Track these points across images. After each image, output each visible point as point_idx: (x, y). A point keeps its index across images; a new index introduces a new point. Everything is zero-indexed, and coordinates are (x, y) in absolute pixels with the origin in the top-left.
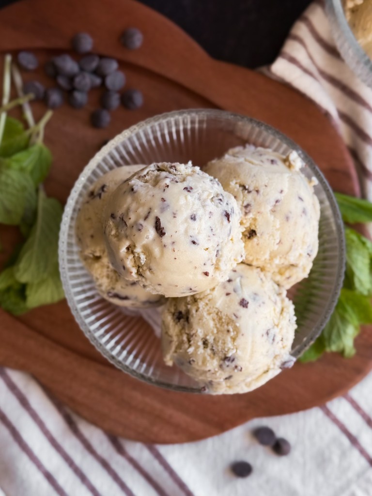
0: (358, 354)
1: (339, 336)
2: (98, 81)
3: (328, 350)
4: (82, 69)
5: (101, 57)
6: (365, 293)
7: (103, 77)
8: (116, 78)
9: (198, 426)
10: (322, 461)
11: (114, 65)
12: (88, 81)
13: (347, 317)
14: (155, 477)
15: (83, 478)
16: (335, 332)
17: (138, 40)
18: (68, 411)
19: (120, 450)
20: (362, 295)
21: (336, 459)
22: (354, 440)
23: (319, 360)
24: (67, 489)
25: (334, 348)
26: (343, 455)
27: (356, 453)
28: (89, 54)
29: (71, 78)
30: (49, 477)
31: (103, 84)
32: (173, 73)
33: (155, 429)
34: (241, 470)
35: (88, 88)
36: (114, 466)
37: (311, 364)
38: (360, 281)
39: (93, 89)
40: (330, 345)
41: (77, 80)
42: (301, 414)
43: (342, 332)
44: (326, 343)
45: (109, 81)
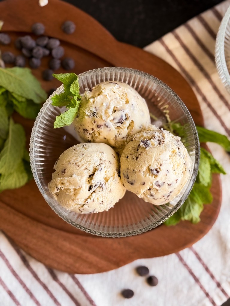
0: (201, 221)
1: (189, 211)
2: (47, 52)
3: (183, 219)
4: (38, 45)
5: (50, 38)
6: (206, 185)
7: (51, 50)
8: (58, 51)
9: (103, 263)
10: (177, 291)
11: (58, 43)
12: (41, 52)
13: (195, 198)
14: (75, 296)
15: (31, 295)
16: (187, 208)
17: (72, 28)
18: (24, 253)
19: (55, 278)
20: (204, 186)
21: (185, 291)
22: (197, 280)
23: (177, 225)
24: (21, 302)
25: (186, 218)
26: (190, 288)
27: (198, 288)
28: (42, 36)
29: (31, 50)
30: (10, 294)
31: (50, 54)
32: (93, 49)
33: (77, 265)
34: (127, 294)
35: (41, 56)
36: (50, 288)
37: (172, 227)
38: (203, 177)
39: (45, 57)
40: (184, 216)
41: (35, 51)
42: (165, 257)
43: (191, 208)
44: (182, 214)
45: (54, 52)
